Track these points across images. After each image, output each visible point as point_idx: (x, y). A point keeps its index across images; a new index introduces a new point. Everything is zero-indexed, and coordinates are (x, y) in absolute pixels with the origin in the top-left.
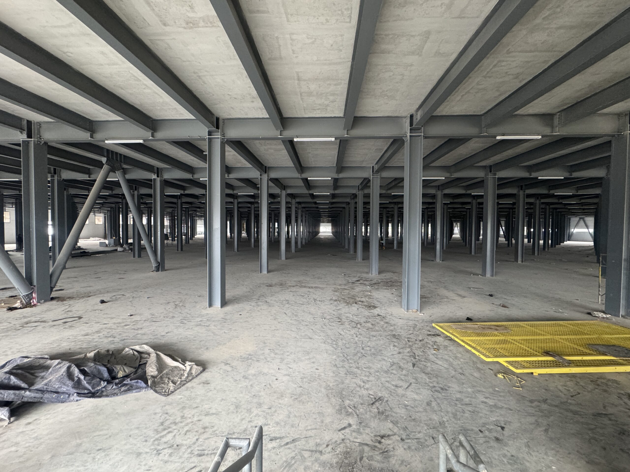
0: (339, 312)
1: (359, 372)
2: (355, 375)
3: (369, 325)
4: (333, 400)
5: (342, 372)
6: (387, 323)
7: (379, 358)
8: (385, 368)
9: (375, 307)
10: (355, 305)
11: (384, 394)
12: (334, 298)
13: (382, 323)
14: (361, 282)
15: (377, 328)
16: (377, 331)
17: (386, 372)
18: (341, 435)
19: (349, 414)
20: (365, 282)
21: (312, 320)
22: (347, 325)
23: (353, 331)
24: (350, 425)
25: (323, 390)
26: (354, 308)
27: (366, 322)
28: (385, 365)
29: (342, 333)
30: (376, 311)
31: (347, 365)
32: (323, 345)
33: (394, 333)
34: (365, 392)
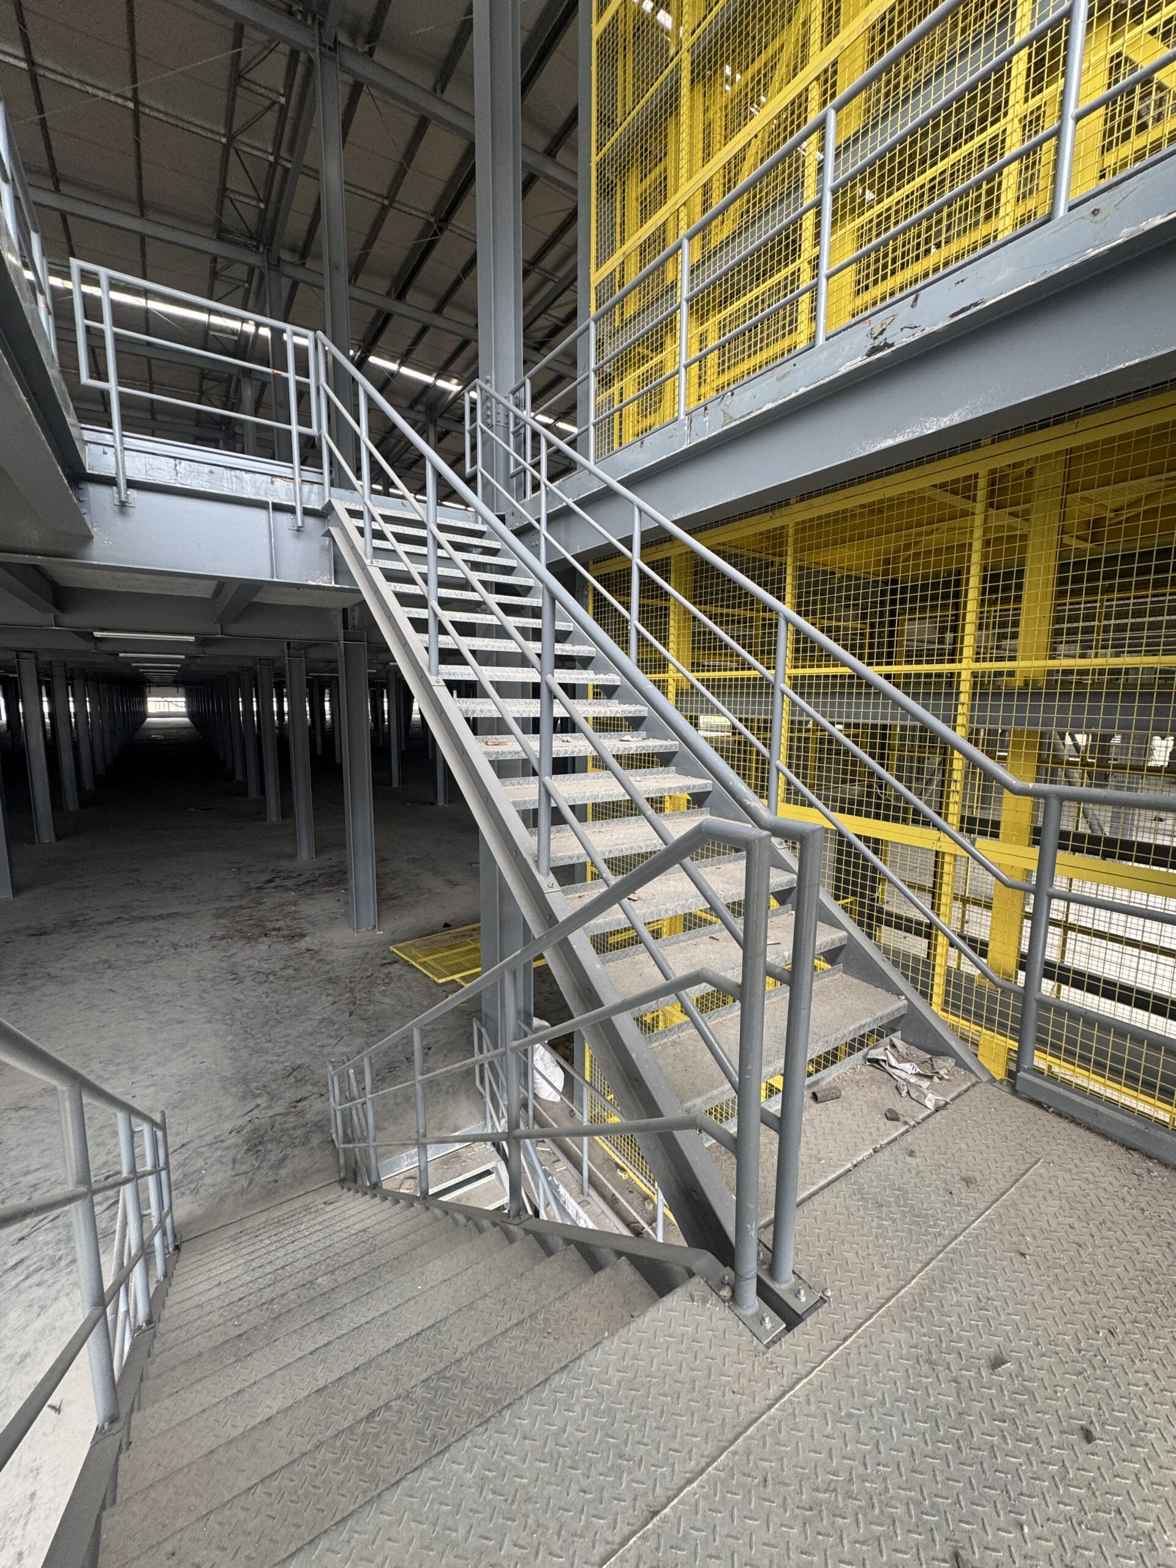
0: (233, 960)
1: (270, 1045)
2: (264, 1051)
3: (290, 972)
4: (234, 1090)
5: (244, 1054)
6: (321, 961)
7: (303, 1018)
8: (310, 1029)
9: (302, 936)
10: (264, 939)
11: (307, 1060)
12: (219, 934)
13: (313, 962)
14: (278, 882)
15: (303, 974)
16: (303, 978)
17: (311, 1034)
18: (247, 1118)
19: (255, 1096)
20: (286, 882)
21: (176, 989)
22: (249, 982)
23: (260, 990)
24: (258, 1106)
25: (217, 1084)
26: (262, 947)
27: (286, 968)
28: (309, 1026)
29: (241, 997)
30: (303, 944)
31: (251, 1043)
32: (208, 1026)
33: (331, 975)
34: (278, 1067)
